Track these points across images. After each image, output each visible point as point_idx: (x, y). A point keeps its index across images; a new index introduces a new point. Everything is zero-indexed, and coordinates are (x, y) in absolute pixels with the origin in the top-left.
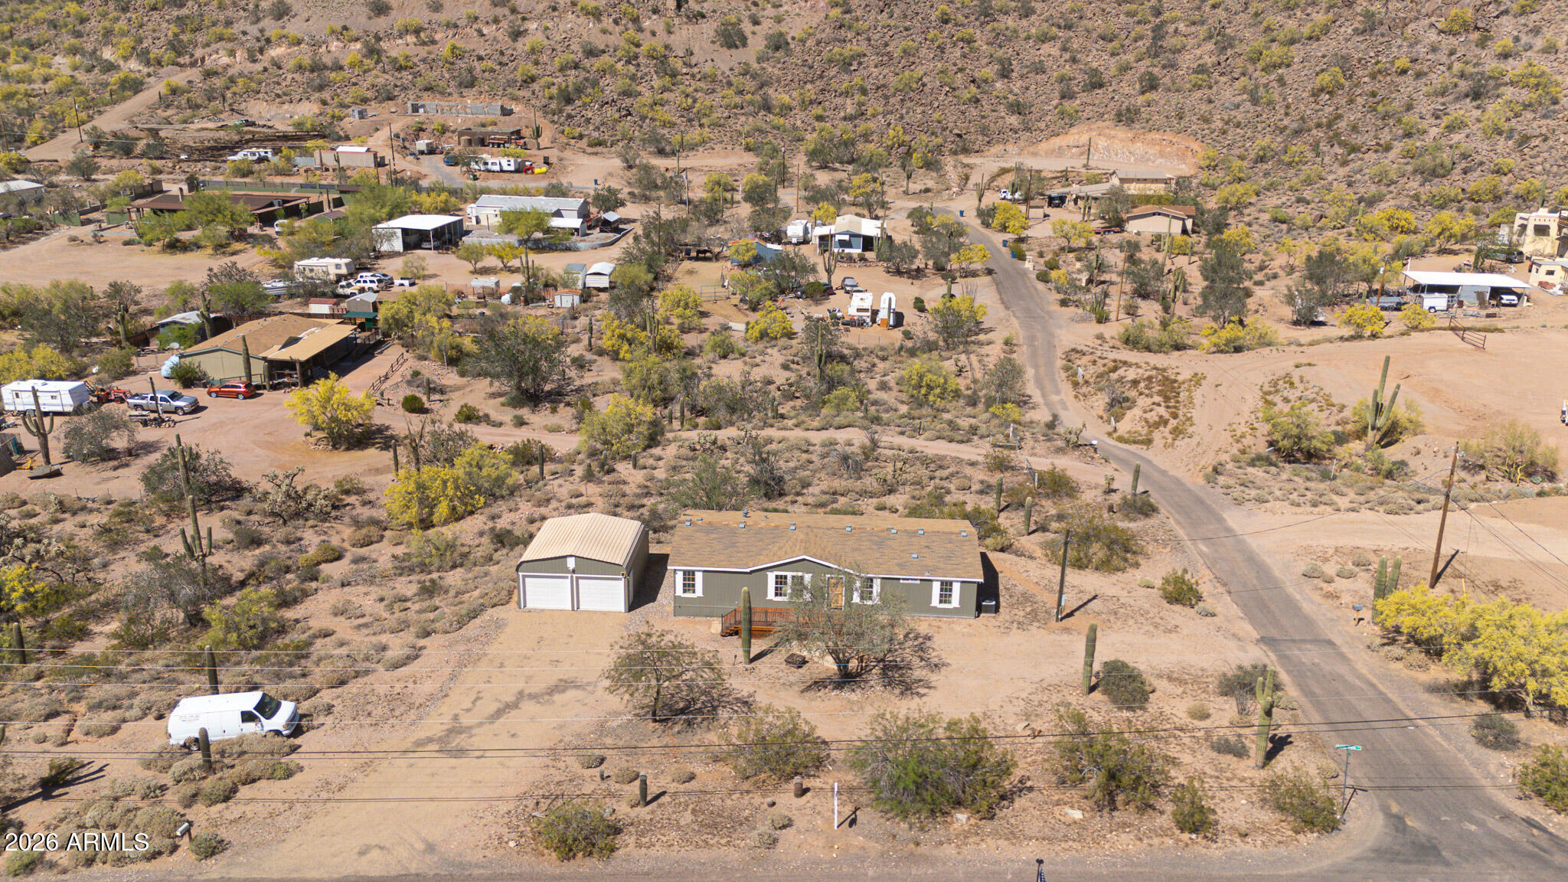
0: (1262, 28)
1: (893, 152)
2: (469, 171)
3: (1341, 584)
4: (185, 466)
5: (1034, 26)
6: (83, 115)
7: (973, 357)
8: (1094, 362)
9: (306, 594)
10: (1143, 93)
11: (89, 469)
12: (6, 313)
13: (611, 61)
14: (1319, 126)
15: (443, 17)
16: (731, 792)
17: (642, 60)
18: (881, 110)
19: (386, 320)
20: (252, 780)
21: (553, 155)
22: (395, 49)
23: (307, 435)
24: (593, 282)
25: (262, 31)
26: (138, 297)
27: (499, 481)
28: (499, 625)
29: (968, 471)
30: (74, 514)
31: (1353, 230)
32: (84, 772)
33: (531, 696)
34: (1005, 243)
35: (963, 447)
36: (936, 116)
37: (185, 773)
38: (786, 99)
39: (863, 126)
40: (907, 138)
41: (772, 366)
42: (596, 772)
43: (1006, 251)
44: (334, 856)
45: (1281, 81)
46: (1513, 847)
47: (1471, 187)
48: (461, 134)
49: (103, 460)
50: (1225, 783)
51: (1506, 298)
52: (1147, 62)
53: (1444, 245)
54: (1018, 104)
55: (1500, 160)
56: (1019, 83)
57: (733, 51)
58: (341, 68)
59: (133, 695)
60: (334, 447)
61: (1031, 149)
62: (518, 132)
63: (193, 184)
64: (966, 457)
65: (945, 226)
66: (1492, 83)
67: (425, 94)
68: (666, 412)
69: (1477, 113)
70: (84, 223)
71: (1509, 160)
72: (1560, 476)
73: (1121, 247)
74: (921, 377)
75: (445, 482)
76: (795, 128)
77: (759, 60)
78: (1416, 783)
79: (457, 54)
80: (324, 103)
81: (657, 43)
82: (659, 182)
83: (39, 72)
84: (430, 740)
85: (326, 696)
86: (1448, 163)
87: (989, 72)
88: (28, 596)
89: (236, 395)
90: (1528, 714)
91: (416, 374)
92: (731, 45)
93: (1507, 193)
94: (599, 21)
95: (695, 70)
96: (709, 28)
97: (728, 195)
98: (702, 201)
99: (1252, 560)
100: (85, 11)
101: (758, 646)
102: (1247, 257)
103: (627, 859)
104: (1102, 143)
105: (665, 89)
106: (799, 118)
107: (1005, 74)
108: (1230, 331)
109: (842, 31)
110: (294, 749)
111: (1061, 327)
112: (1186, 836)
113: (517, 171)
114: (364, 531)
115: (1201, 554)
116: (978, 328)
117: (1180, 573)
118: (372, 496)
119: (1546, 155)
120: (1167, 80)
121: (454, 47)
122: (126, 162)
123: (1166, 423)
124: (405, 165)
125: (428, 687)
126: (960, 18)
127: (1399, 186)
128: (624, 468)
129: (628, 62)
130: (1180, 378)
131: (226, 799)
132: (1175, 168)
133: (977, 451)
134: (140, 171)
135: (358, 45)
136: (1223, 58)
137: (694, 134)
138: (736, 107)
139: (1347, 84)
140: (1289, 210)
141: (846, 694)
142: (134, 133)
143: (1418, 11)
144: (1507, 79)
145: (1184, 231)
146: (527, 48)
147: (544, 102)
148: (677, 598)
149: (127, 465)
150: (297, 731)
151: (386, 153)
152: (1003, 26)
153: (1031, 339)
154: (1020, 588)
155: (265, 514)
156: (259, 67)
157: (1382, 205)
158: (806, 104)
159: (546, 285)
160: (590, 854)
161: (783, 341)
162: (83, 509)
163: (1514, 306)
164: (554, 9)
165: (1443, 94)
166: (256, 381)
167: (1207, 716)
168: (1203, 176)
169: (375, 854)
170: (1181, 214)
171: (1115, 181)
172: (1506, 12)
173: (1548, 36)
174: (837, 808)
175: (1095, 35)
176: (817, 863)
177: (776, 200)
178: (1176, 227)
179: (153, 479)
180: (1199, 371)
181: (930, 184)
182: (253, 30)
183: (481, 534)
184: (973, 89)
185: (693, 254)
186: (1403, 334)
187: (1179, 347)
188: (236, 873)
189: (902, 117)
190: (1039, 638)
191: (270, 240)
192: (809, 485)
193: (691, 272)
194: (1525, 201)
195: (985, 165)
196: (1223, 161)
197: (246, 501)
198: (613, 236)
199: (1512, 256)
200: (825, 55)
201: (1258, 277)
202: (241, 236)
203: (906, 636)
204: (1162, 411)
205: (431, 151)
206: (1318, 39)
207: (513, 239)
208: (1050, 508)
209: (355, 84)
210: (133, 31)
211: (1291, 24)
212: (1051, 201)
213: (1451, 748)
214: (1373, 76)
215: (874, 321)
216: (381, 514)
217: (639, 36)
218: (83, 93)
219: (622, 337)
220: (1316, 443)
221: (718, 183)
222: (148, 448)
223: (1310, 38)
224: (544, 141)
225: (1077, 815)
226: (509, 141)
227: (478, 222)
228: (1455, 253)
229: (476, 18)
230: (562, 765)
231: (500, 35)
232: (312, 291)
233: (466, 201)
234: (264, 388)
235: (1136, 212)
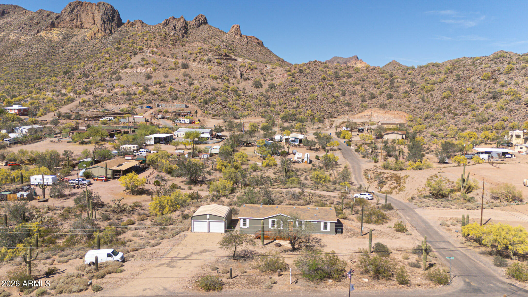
0: (424, 80)
1: (309, 118)
2: (175, 123)
3: (452, 227)
4: (88, 196)
5: (352, 80)
6: (55, 108)
7: (335, 171)
8: (374, 173)
9: (124, 232)
10: (388, 99)
11: (56, 199)
12: (31, 159)
13: (220, 92)
14: (444, 108)
15: (168, 79)
16: (258, 276)
17: (230, 92)
18: (304, 105)
19: (149, 160)
20: (109, 273)
21: (201, 119)
22: (153, 89)
23: (124, 191)
24: (213, 151)
25: (112, 84)
26: (73, 155)
27: (185, 201)
28: (185, 236)
29: (333, 199)
30: (52, 211)
31: (457, 138)
32: (58, 271)
33: (195, 253)
34: (345, 142)
35: (331, 193)
36: (322, 107)
37: (90, 270)
38: (275, 103)
39: (299, 110)
40: (313, 113)
41: (270, 173)
42: (216, 271)
43: (345, 144)
44: (136, 291)
45: (432, 95)
46: (505, 290)
47: (495, 125)
48: (173, 113)
49: (61, 197)
50: (414, 274)
51: (507, 156)
52: (389, 90)
53: (486, 141)
54: (348, 103)
55: (504, 117)
56: (348, 98)
57: (258, 89)
58: (136, 94)
59: (72, 253)
60: (133, 194)
61: (353, 117)
62: (190, 112)
63: (88, 126)
64: (332, 195)
65: (325, 136)
66: (499, 94)
67: (162, 102)
68: (237, 186)
69: (495, 103)
70: (54, 137)
71: (506, 117)
72: (524, 200)
73: (383, 143)
74: (318, 176)
75: (168, 200)
76: (277, 111)
77: (266, 92)
78: (475, 275)
79: (172, 90)
80: (130, 104)
81: (235, 87)
82: (234, 126)
83: (42, 96)
84: (164, 264)
85: (132, 253)
86: (487, 118)
87: (339, 94)
88: (39, 231)
89: (102, 180)
90: (512, 259)
91: (158, 175)
92: (257, 87)
93: (507, 127)
94: (217, 80)
95: (246, 94)
96: (250, 82)
97: (256, 129)
98: (248, 131)
99: (424, 221)
100: (58, 79)
101: (266, 242)
102: (423, 146)
103: (226, 291)
104: (375, 114)
105: (236, 100)
106: (279, 108)
107: (344, 94)
108: (417, 164)
109: (292, 83)
110: (122, 266)
111: (363, 164)
112: (401, 286)
113: (190, 123)
114: (142, 216)
115: (407, 220)
116: (336, 164)
117: (400, 223)
118: (144, 208)
119: (518, 115)
120: (395, 96)
121: (171, 88)
122: (68, 121)
123: (396, 188)
124: (155, 121)
125: (163, 251)
126: (329, 78)
127: (472, 125)
128: (223, 199)
129: (225, 92)
130: (401, 176)
131: (102, 277)
132: (399, 121)
133: (336, 194)
134: (72, 123)
135: (142, 88)
136: (413, 89)
137: (246, 113)
138: (259, 105)
139: (452, 96)
140: (437, 133)
141: (294, 253)
142: (71, 113)
143: (474, 74)
144: (504, 93)
145: (403, 138)
146: (194, 88)
147: (199, 104)
148: (241, 228)
149: (69, 199)
150: (124, 261)
151: (149, 118)
152: (342, 81)
153: (353, 167)
154: (349, 228)
155: (111, 211)
156: (111, 94)
157: (467, 131)
158: (281, 104)
159: (199, 152)
160: (215, 290)
161: (274, 167)
162: (55, 210)
163: (510, 158)
164: (203, 77)
165: (483, 98)
166: (109, 176)
167: (408, 259)
168: (408, 123)
169: (148, 290)
170: (401, 133)
171: (380, 124)
172: (501, 73)
173: (515, 80)
174: (291, 279)
175: (372, 83)
176: (285, 292)
177: (271, 130)
178: (400, 137)
179: (77, 201)
180: (407, 174)
181: (320, 126)
182: (110, 84)
183: (179, 216)
184: (333, 99)
185: (245, 145)
186: (473, 164)
187: (401, 169)
188: (105, 295)
189: (311, 107)
190: (355, 240)
191: (113, 141)
192: (282, 202)
193: (244, 150)
194: (513, 129)
195: (338, 121)
196: (415, 119)
197: (105, 208)
198: (220, 140)
199: (509, 144)
200: (287, 90)
201: (428, 151)
202: (104, 140)
203: (313, 239)
204: (395, 185)
205: (163, 118)
206: (442, 83)
207: (189, 140)
208: (359, 208)
209: (140, 99)
210: (72, 85)
211: (434, 79)
212: (359, 131)
213: (487, 267)
214: (461, 93)
215: (303, 162)
216: (147, 212)
217: (229, 85)
218: (56, 102)
219: (223, 165)
220: (445, 192)
221: (253, 126)
222: (75, 194)
223: (440, 83)
224: (199, 115)
225: (366, 280)
226: (187, 115)
227: (178, 136)
228: (491, 144)
229: (178, 80)
230: (205, 270)
231: (186, 85)
232: (125, 153)
233: (174, 131)
234: (111, 178)
235: (387, 132)
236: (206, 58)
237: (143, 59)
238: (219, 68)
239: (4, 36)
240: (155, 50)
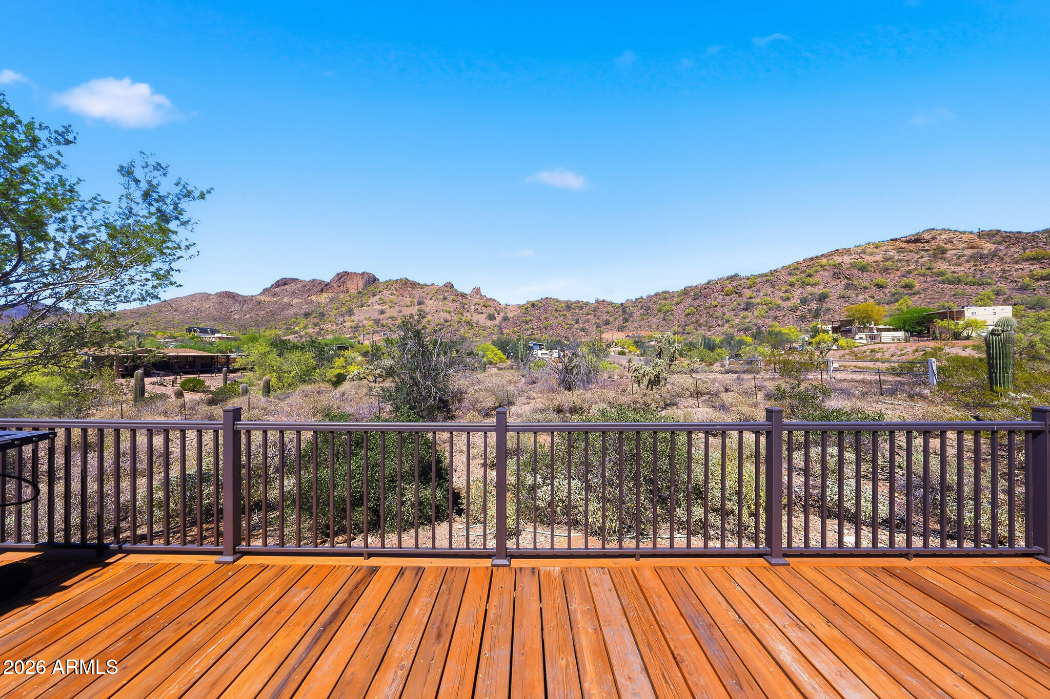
0: (658, 304)
5: (584, 311)
10: (624, 323)
14: (693, 323)
17: (462, 323)
18: (539, 333)
39: (533, 337)
52: (623, 316)
54: (583, 330)
56: (582, 326)
57: (491, 321)
66: (751, 305)
69: (751, 313)
77: (500, 323)
81: (469, 319)
92: (491, 319)
94: (450, 313)
95: (479, 326)
96: (484, 316)
105: (469, 329)
107: (577, 322)
109: (525, 315)
120: (631, 319)
126: (561, 310)
129: (458, 323)
135: (372, 321)
139: (696, 312)
144: (755, 303)
152: (574, 312)
165: (734, 310)
172: (744, 288)
200: (520, 320)
211: (668, 302)
214: (705, 309)
217: (462, 317)
236: (441, 297)
237: (380, 299)
238: (454, 304)
239: (279, 300)
240: (395, 292)
